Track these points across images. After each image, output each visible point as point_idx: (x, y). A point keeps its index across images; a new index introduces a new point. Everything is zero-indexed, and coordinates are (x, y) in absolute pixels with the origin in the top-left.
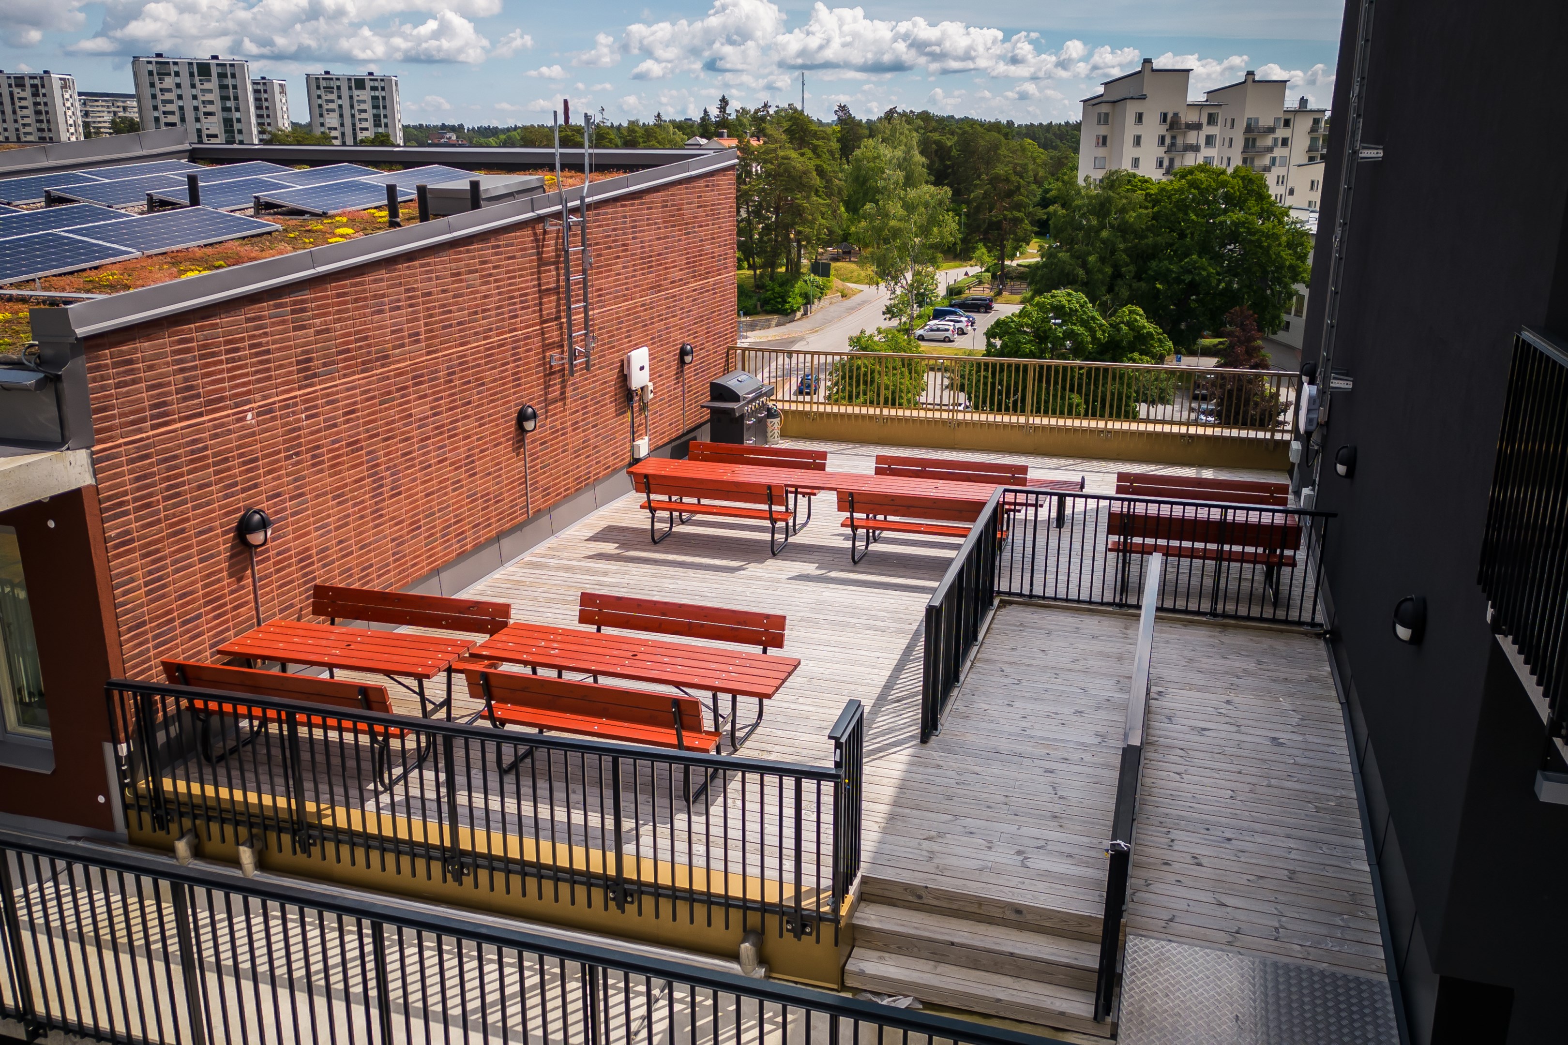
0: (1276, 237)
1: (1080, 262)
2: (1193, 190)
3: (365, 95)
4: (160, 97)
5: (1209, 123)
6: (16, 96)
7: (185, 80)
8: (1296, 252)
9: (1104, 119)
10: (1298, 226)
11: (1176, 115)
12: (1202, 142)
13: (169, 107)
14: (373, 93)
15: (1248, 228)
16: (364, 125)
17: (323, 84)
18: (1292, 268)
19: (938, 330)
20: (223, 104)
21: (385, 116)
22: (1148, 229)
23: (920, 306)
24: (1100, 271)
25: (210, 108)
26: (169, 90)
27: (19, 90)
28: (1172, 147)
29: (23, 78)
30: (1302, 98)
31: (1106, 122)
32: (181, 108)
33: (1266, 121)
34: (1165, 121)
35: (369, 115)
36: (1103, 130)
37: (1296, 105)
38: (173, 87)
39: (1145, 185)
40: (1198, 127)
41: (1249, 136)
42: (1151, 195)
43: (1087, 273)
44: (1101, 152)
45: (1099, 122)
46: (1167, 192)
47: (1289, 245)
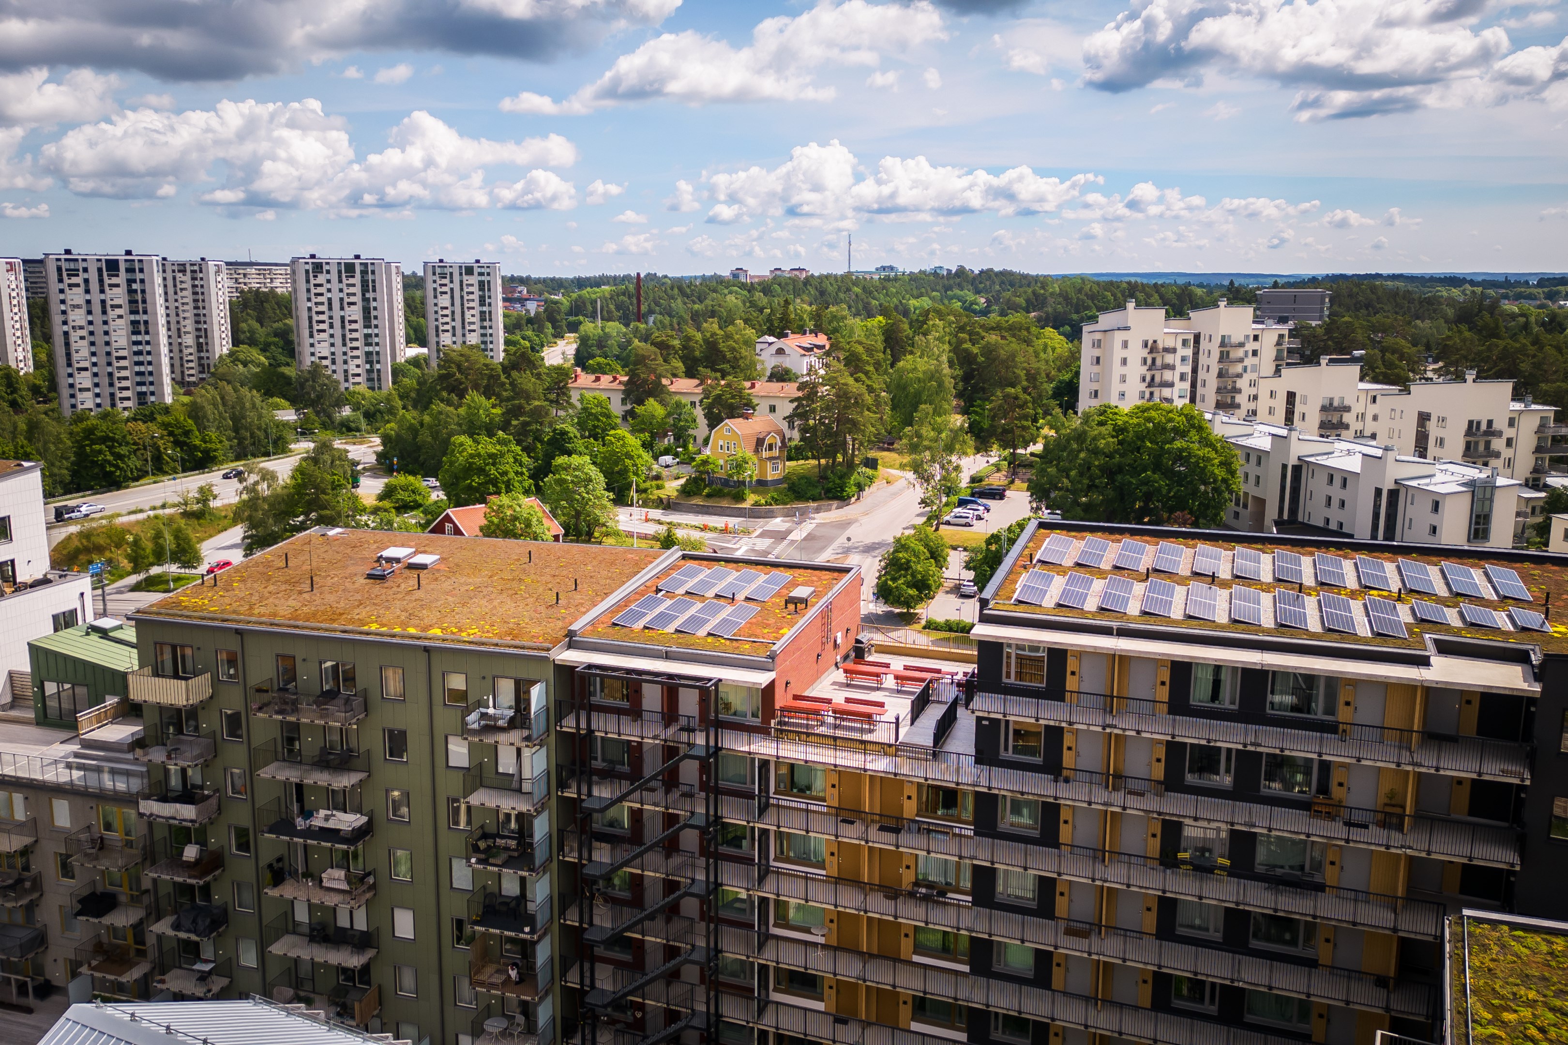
0: (1210, 459)
3: (474, 280)
4: (313, 291)
5: (1183, 346)
6: (178, 280)
7: (334, 276)
9: (1097, 344)
11: (1155, 341)
13: (320, 299)
14: (480, 278)
15: (1190, 452)
16: (471, 304)
17: (438, 270)
19: (961, 517)
20: (363, 295)
21: (490, 297)
23: (948, 496)
25: (352, 299)
26: (321, 285)
27: (181, 275)
28: (1153, 367)
29: (184, 265)
31: (1099, 346)
32: (330, 300)
33: (1237, 338)
34: (1146, 346)
35: (476, 297)
36: (1097, 352)
38: (324, 282)
40: (1174, 351)
41: (1223, 349)
44: (1096, 369)
45: (1093, 346)
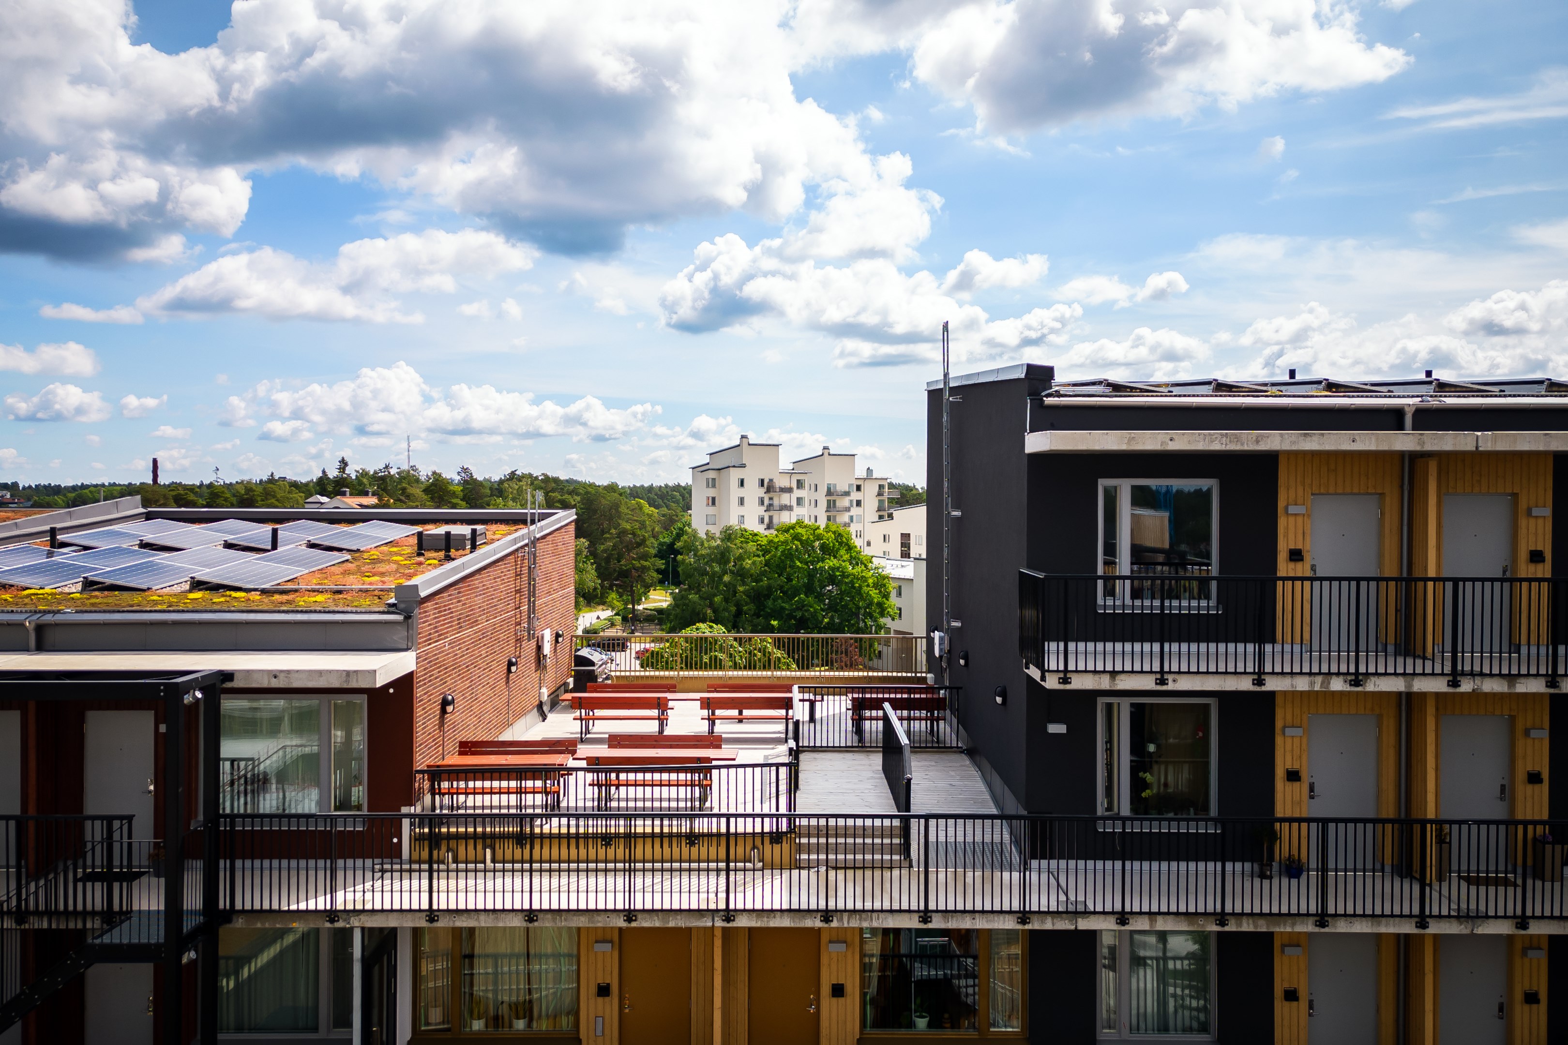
0: (864, 579)
1: (708, 602)
2: (796, 542)
5: (798, 488)
8: (880, 592)
9: (712, 483)
10: (880, 570)
11: (771, 480)
12: (794, 503)
15: (842, 572)
18: (880, 605)
22: (763, 573)
24: (725, 610)
28: (770, 507)
30: (869, 469)
31: (714, 486)
33: (842, 487)
34: (762, 485)
36: (711, 493)
37: (864, 474)
39: (756, 538)
40: (789, 490)
41: (829, 498)
42: (761, 546)
43: (714, 612)
44: (711, 510)
45: (708, 486)
46: (774, 543)
47: (876, 586)
